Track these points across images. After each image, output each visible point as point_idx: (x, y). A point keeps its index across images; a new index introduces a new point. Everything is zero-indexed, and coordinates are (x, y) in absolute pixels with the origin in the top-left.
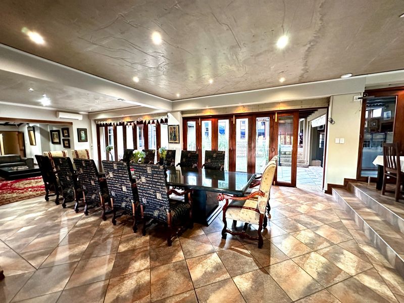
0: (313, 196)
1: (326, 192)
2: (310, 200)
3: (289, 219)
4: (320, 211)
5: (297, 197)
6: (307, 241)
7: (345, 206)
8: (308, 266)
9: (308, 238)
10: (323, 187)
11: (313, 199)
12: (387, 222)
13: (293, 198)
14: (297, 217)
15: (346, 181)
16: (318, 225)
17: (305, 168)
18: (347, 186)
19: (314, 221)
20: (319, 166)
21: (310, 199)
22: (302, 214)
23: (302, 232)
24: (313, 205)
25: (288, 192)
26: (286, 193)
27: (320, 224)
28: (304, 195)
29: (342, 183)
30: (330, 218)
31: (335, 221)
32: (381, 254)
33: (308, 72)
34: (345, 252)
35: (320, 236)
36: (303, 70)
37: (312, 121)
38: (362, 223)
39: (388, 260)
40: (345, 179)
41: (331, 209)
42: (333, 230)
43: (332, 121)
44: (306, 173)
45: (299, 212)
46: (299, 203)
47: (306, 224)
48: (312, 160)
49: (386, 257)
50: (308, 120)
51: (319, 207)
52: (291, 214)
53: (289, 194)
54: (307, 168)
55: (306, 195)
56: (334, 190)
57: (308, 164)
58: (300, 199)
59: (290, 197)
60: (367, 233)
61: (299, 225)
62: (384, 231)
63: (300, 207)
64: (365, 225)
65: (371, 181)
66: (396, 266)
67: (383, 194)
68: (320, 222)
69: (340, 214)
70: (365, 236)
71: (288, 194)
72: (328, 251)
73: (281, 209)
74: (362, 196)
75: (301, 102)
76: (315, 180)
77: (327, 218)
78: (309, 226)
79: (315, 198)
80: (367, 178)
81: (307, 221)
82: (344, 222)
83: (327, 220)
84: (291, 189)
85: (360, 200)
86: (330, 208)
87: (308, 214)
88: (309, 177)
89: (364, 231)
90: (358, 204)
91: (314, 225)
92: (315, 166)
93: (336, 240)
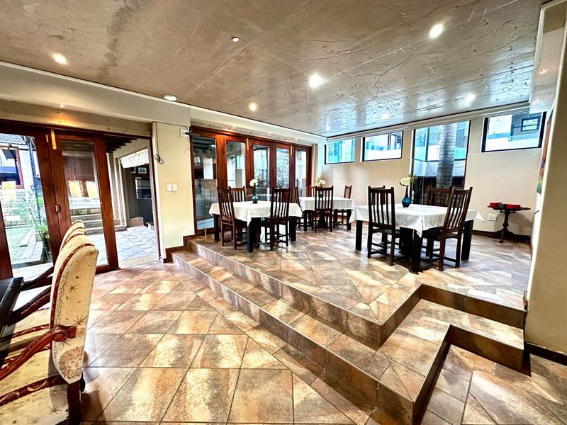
0: (151, 274)
1: (165, 261)
2: (148, 282)
3: (127, 336)
4: (168, 294)
5: (126, 285)
6: (172, 359)
7: (194, 273)
8: (192, 405)
9: (172, 352)
10: (160, 255)
11: (152, 278)
12: (236, 276)
13: (122, 290)
14: (141, 324)
15: (185, 239)
16: (176, 319)
17: (123, 233)
18: (188, 246)
19: (168, 316)
20: (141, 225)
21: (148, 280)
22: (146, 313)
23: (160, 347)
24: (156, 289)
25: (106, 283)
26: (102, 287)
27: (177, 314)
28: (136, 278)
29: (182, 244)
30: (184, 298)
31: (192, 300)
32: (245, 314)
33: (116, 65)
34: (220, 338)
35: (184, 336)
36: (107, 56)
37: (122, 159)
38: (218, 287)
39: (253, 318)
40: (184, 237)
41: (180, 284)
42: (195, 313)
43: (159, 159)
44: (126, 240)
45: (139, 312)
46: (134, 295)
47: (159, 327)
48: (130, 218)
49: (250, 316)
50: (115, 157)
51: (165, 287)
52: (129, 324)
53: (111, 287)
54: (125, 232)
55: (141, 277)
56: (174, 256)
57: (126, 225)
58: (134, 287)
59: (114, 292)
60: (226, 297)
61: (150, 337)
62: (240, 287)
63: (138, 301)
64: (222, 288)
65: (207, 233)
66: (261, 321)
67: (223, 245)
68: (176, 312)
69: (193, 287)
70: (224, 301)
71: (109, 287)
72: (204, 354)
73: (105, 325)
74: (206, 253)
75: (108, 120)
76: (142, 247)
77: (182, 299)
78: (164, 329)
79: (154, 275)
80: (203, 230)
81: (158, 320)
82: (201, 294)
83: (182, 303)
84: (111, 276)
85: (205, 260)
86: (178, 283)
87: (155, 308)
88: (132, 245)
89: (222, 296)
90: (205, 265)
91: (171, 321)
92: (136, 226)
93: (204, 327)
